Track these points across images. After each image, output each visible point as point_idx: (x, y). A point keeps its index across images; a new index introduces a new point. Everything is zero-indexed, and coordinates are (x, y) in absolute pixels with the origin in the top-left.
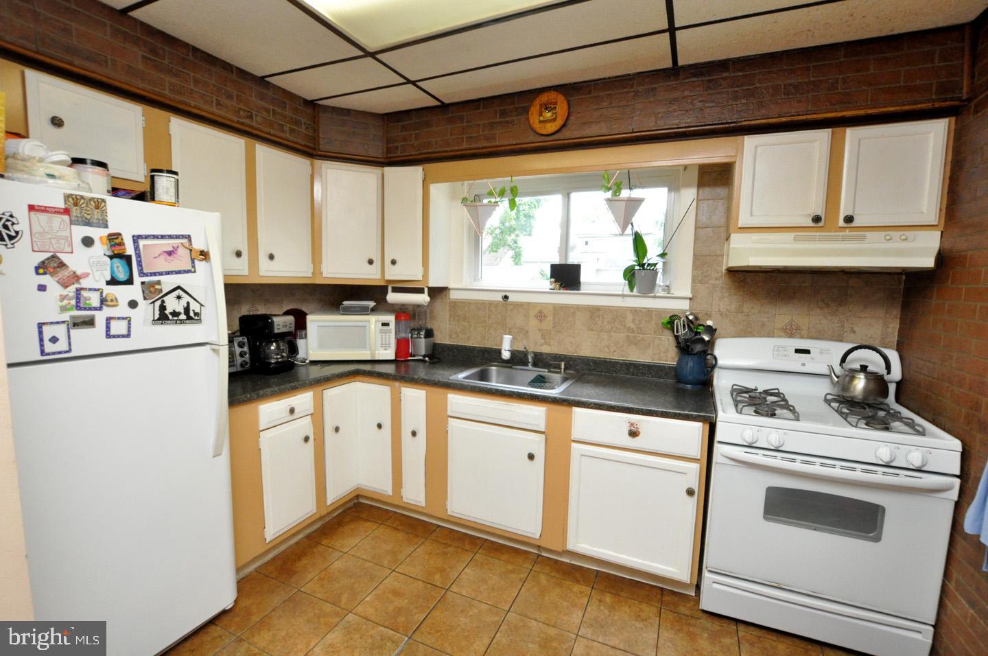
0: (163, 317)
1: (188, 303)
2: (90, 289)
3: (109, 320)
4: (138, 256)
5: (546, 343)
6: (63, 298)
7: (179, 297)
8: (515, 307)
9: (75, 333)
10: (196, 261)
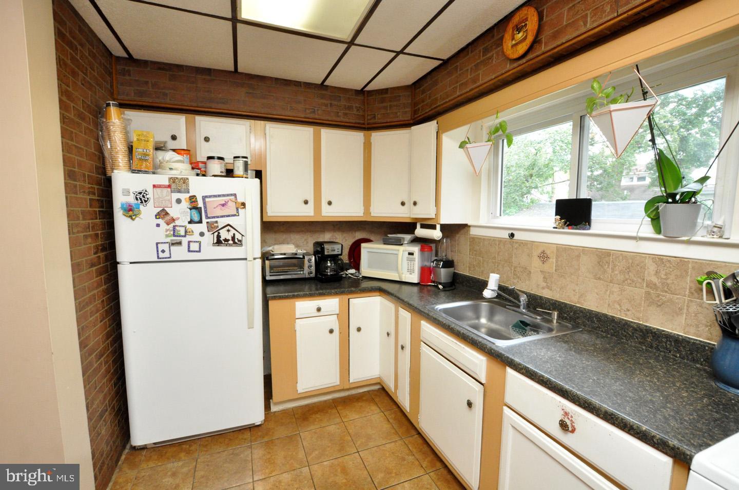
0: (219, 242)
1: (234, 234)
2: (180, 226)
3: (189, 242)
4: (205, 207)
5: (548, 287)
6: (167, 230)
7: (228, 231)
8: (520, 246)
9: (173, 248)
10: (239, 209)
